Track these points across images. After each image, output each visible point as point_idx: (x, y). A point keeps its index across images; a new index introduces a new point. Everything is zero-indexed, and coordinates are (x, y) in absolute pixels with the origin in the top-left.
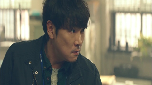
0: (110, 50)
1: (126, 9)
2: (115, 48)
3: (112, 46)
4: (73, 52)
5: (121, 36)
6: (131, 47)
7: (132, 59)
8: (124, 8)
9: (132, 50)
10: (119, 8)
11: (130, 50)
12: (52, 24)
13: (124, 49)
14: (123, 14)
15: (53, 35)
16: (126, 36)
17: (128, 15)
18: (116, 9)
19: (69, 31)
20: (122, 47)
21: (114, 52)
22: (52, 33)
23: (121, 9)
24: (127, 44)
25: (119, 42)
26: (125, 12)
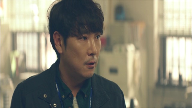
0: (159, 84)
1: (180, 32)
2: (166, 82)
3: (162, 80)
4: (87, 64)
5: (173, 66)
6: (185, 81)
7: (186, 96)
8: (176, 31)
9: (187, 84)
10: (170, 31)
11: (184, 84)
12: (59, 36)
13: (177, 83)
14: (175, 39)
15: (62, 48)
16: (179, 67)
17: (182, 40)
18: (167, 31)
19: (79, 38)
20: (174, 81)
21: (164, 86)
22: (61, 46)
23: (173, 32)
24: (180, 77)
25: (170, 74)
26: (178, 36)
